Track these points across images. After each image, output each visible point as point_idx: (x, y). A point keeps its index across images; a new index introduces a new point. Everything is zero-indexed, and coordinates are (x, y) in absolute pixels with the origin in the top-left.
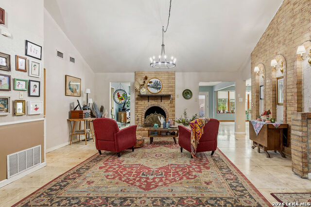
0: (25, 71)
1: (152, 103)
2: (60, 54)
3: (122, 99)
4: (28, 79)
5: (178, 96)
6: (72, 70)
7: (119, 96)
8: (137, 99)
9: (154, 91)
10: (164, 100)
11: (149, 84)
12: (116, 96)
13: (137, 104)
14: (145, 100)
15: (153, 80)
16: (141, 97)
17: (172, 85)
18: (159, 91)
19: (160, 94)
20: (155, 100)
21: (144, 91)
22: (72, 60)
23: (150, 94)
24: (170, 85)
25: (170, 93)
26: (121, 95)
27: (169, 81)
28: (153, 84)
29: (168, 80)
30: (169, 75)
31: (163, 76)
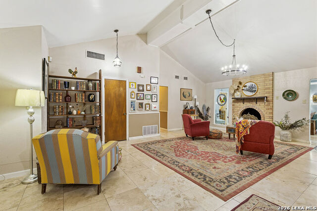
0: (150, 90)
1: (247, 105)
2: (177, 77)
3: (223, 102)
4: (151, 94)
5: (277, 97)
6: (186, 85)
7: (221, 99)
8: (234, 102)
9: (249, 94)
10: (259, 102)
11: (244, 88)
12: (219, 99)
13: (233, 105)
14: (241, 102)
15: (248, 85)
16: (237, 100)
17: (268, 87)
18: (254, 94)
19: (255, 96)
20: (249, 102)
21: (238, 95)
22: (186, 78)
23: (245, 97)
24: (267, 87)
25: (266, 95)
26: (222, 99)
27: (266, 82)
28: (247, 87)
29: (264, 82)
30: (265, 77)
31: (259, 79)
